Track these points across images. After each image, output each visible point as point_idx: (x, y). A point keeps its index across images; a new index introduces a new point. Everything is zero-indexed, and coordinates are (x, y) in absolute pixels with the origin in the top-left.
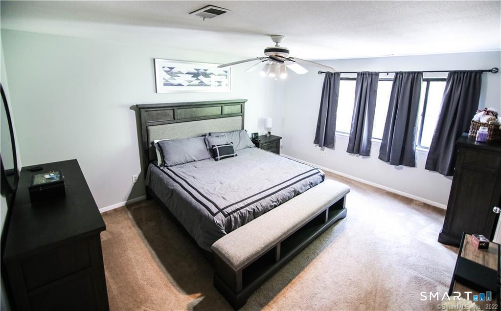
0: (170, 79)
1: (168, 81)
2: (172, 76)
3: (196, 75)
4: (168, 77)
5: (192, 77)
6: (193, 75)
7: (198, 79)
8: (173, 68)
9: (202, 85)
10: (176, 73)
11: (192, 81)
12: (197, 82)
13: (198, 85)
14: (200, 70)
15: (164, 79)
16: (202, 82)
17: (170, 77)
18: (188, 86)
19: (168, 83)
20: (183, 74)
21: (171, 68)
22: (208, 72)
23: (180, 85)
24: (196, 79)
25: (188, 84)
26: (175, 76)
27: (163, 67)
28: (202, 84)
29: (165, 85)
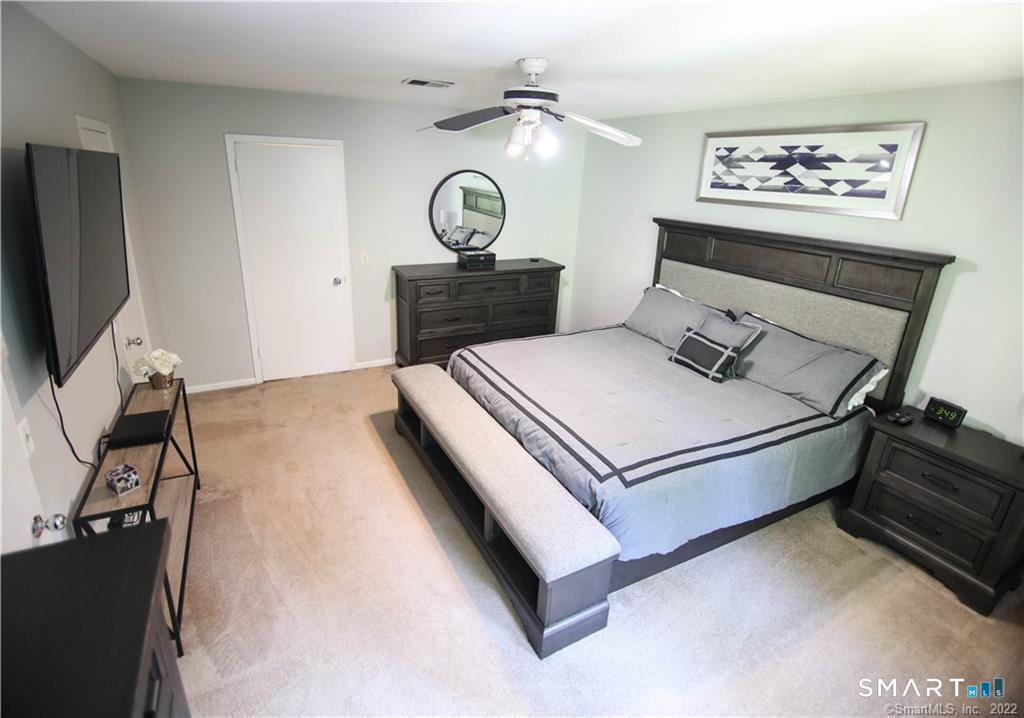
0: (724, 174)
1: (720, 178)
2: (729, 167)
3: (782, 164)
4: (721, 168)
5: (772, 168)
6: (774, 164)
7: (787, 174)
8: (735, 149)
9: (793, 190)
10: (739, 160)
11: (770, 179)
12: (781, 181)
13: (783, 190)
14: (797, 147)
15: (714, 173)
16: (795, 181)
17: (725, 168)
18: (756, 189)
19: (720, 181)
20: (754, 161)
21: (731, 150)
22: (819, 153)
23: (741, 187)
24: (781, 175)
25: (758, 184)
26: (736, 167)
27: (718, 149)
28: (794, 186)
29: (713, 185)
